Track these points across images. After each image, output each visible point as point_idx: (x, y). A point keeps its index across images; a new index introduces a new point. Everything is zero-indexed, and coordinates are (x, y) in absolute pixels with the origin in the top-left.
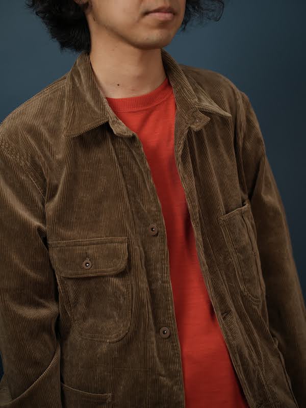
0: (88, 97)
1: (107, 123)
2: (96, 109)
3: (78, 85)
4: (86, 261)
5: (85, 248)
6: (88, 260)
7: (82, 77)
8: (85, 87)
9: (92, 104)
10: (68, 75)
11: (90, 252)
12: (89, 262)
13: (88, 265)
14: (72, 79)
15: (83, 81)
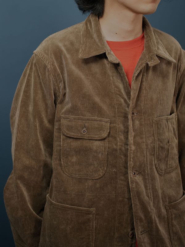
0: (95, 36)
1: (105, 53)
2: (99, 44)
3: (89, 28)
4: (84, 130)
5: (84, 122)
6: (85, 129)
7: (92, 24)
8: (93, 30)
9: (97, 40)
10: (84, 22)
11: (86, 125)
12: (86, 130)
13: (84, 132)
14: (86, 24)
15: (93, 26)
